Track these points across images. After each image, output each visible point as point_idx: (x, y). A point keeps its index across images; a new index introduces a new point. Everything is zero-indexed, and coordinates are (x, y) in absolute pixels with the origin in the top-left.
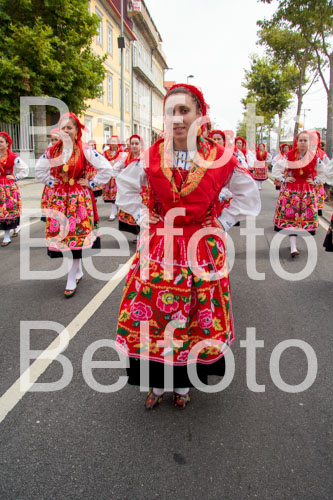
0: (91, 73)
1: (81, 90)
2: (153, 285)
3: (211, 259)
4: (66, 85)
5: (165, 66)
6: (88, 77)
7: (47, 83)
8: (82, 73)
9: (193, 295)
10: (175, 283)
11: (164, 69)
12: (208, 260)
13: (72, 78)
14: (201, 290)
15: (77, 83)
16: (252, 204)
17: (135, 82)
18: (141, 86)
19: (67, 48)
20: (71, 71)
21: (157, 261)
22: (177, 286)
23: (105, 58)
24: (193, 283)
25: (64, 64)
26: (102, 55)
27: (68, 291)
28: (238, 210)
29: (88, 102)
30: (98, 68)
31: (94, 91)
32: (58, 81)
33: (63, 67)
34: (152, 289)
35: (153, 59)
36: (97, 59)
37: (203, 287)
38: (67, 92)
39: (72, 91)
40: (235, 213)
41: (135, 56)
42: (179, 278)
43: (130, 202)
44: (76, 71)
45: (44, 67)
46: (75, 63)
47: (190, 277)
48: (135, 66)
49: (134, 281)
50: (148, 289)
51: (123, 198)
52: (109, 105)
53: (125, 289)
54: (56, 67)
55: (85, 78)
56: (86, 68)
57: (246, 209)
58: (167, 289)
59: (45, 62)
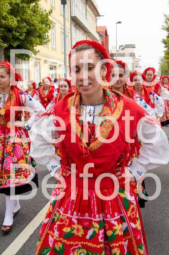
0: (40, 25)
1: (32, 38)
2: (65, 241)
3: (123, 210)
4: (21, 35)
5: (97, 14)
6: (38, 28)
7: (6, 34)
8: (33, 25)
9: (106, 249)
10: (88, 237)
11: (96, 16)
12: (120, 212)
13: (25, 30)
14: (114, 245)
15: (29, 33)
16: (161, 152)
17: (73, 29)
18: (78, 32)
19: (21, 5)
20: (25, 24)
21: (69, 215)
22: (89, 241)
23: (51, 12)
24: (106, 237)
25: (19, 18)
26: (48, 10)
27: (5, 227)
28: (148, 159)
29: (37, 48)
30: (45, 21)
31: (42, 39)
32: (14, 32)
33: (18, 21)
34: (64, 245)
35: (88, 8)
36: (44, 13)
37: (116, 241)
38: (21, 40)
39: (25, 39)
40: (145, 162)
41: (73, 8)
42: (90, 232)
43: (44, 155)
44: (28, 24)
45: (4, 22)
46: (27, 17)
47: (101, 232)
48: (73, 15)
49: (47, 235)
50: (60, 245)
51: (36, 150)
52: (53, 49)
53: (39, 244)
54: (13, 22)
55: (35, 29)
56: (36, 21)
57: (155, 157)
58: (80, 244)
59: (5, 18)
